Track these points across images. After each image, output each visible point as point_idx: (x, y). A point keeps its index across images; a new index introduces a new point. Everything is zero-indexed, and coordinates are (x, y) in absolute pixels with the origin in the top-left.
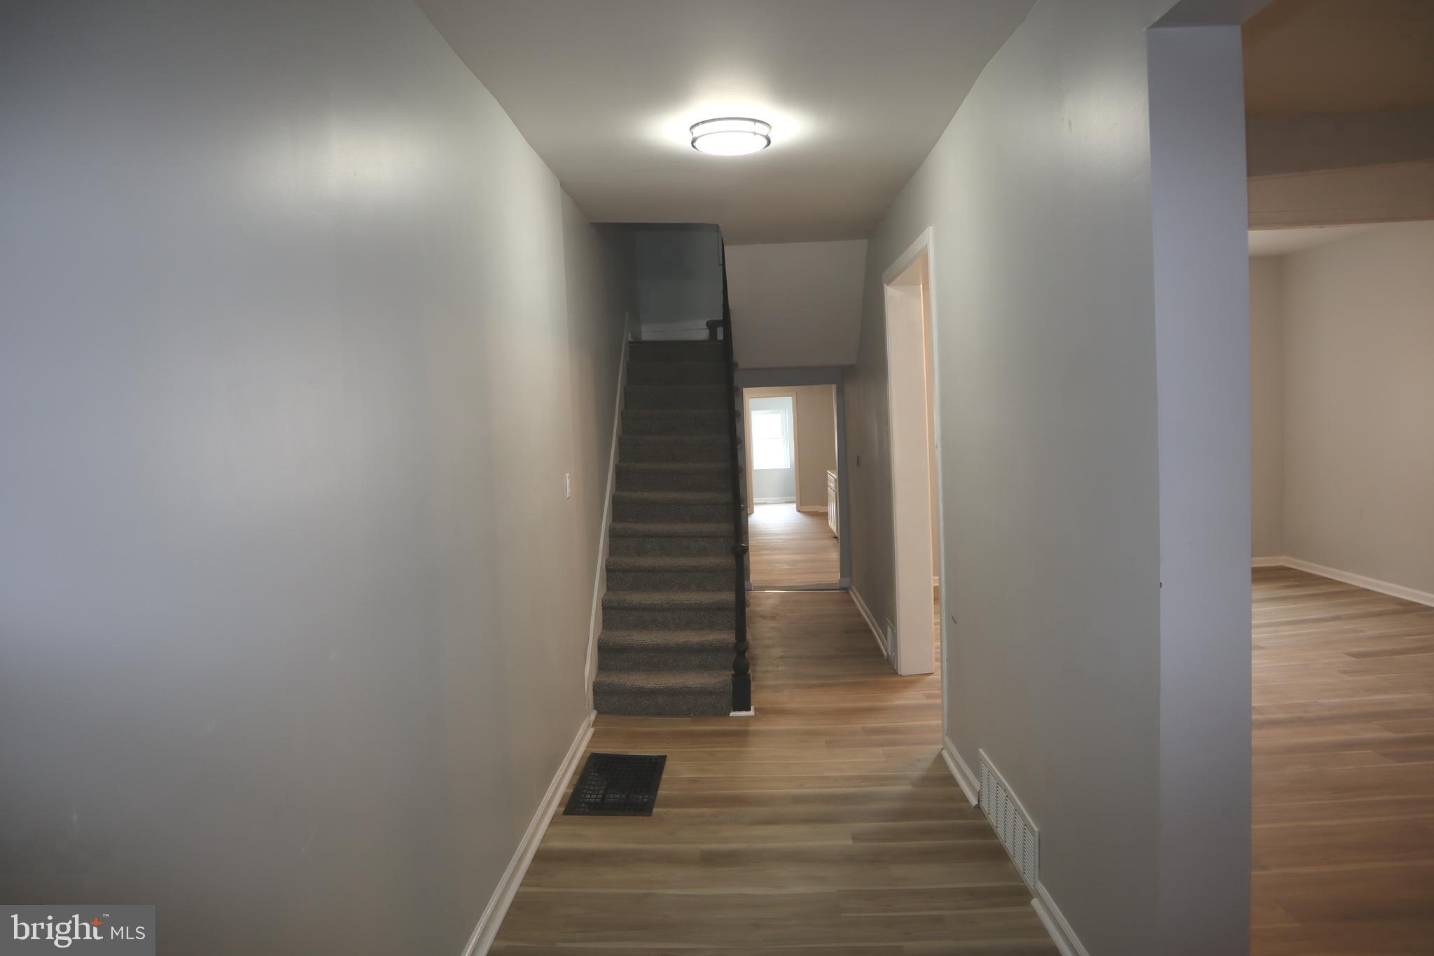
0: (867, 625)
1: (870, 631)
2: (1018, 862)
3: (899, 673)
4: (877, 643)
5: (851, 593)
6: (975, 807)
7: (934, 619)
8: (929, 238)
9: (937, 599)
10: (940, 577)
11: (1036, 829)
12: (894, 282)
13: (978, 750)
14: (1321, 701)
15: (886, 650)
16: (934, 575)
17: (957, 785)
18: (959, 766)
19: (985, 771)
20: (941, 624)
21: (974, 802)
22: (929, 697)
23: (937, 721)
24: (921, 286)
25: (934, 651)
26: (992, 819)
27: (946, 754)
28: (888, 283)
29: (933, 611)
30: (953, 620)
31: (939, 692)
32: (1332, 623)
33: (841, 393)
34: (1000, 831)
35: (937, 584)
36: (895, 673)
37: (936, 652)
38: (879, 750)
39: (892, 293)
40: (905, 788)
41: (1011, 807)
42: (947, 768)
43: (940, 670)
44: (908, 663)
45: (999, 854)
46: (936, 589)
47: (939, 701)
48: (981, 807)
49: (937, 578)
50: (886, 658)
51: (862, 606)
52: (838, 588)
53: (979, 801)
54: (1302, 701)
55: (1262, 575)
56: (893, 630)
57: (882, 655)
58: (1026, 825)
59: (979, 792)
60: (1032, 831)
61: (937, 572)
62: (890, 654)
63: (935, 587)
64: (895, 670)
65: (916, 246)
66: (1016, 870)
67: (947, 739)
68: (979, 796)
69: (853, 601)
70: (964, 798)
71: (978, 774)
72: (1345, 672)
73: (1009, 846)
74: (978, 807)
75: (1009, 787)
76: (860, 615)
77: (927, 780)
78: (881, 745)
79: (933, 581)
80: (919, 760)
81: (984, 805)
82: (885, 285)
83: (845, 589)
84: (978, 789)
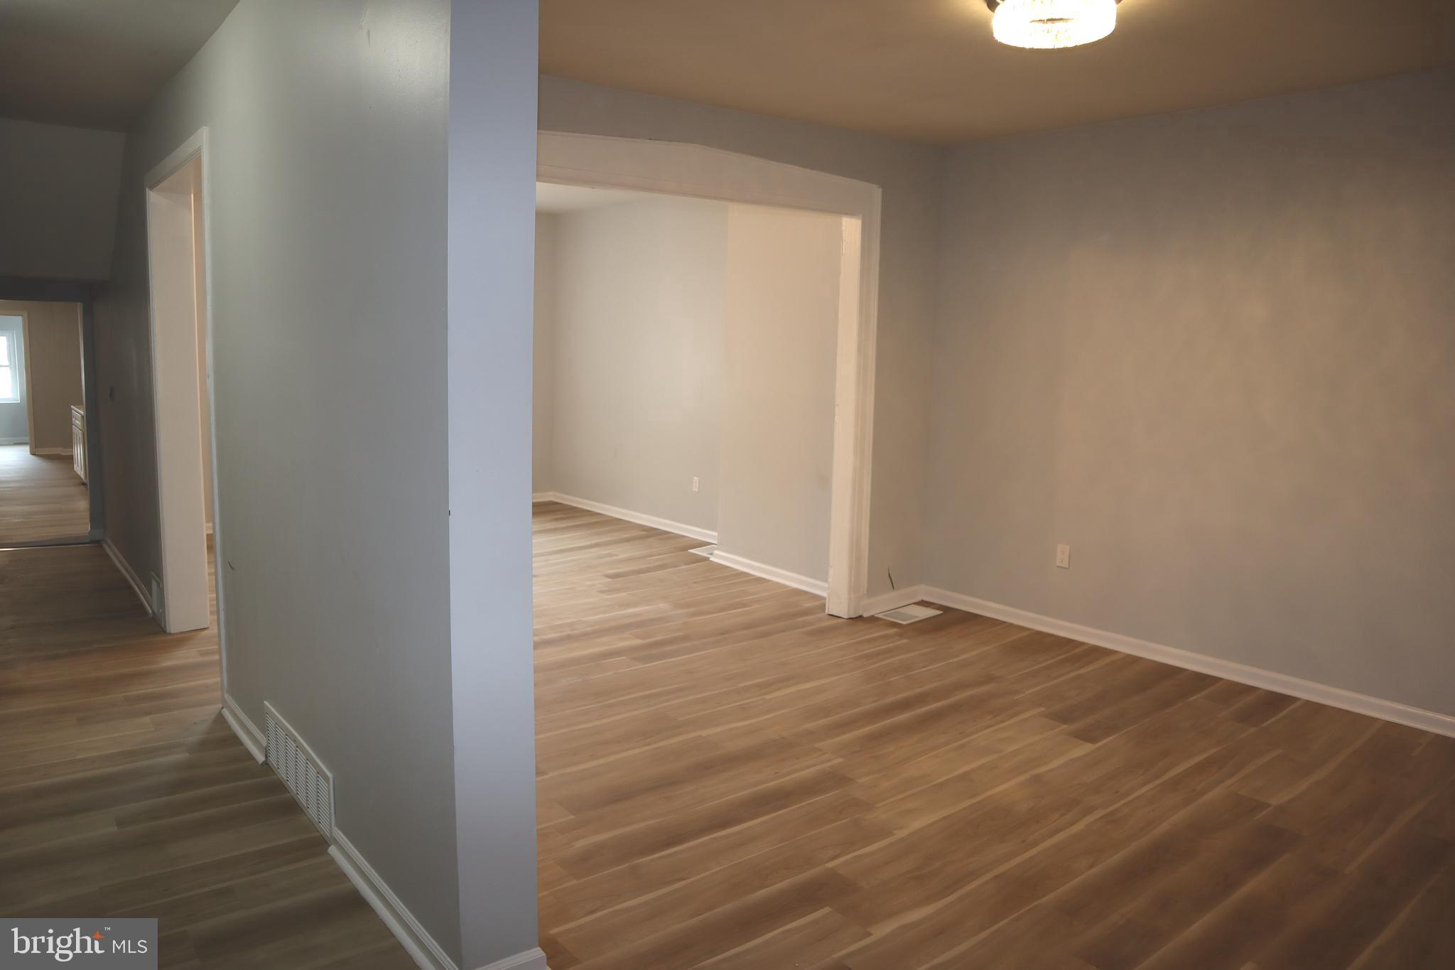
0: (125, 580)
1: (130, 588)
2: (312, 812)
3: (168, 631)
4: (139, 599)
5: (105, 546)
6: (262, 764)
7: (206, 569)
8: (203, 139)
9: (211, 548)
10: (214, 523)
11: (329, 774)
12: (156, 188)
13: (263, 703)
14: (585, 619)
15: (151, 607)
16: (207, 522)
17: (238, 742)
18: (240, 720)
19: (271, 723)
20: (216, 574)
21: (260, 758)
22: (203, 654)
23: (215, 679)
24: (192, 196)
25: (208, 603)
26: (282, 773)
27: (226, 713)
28: (151, 188)
29: (206, 561)
30: (230, 566)
31: (217, 647)
32: (592, 550)
33: (88, 314)
34: (291, 785)
35: (211, 532)
36: (163, 631)
37: (211, 605)
38: (147, 719)
39: (154, 199)
40: (179, 757)
41: (302, 757)
42: (228, 727)
43: (216, 624)
44: (177, 620)
45: (292, 808)
46: (210, 538)
47: (216, 657)
48: (269, 763)
49: (211, 524)
50: (151, 615)
51: (121, 563)
52: (88, 541)
53: (266, 757)
54: (569, 621)
55: (541, 509)
56: (158, 584)
57: (146, 613)
58: (320, 772)
59: (265, 748)
60: (326, 778)
61: (210, 518)
62: (156, 611)
63: (208, 535)
64: (163, 628)
65: (186, 149)
66: (310, 821)
67: (227, 696)
68: (266, 751)
69: (108, 555)
70: (249, 756)
71: (264, 729)
72: (602, 592)
73: (301, 798)
74: (266, 763)
75: (300, 738)
76: (118, 571)
77: (203, 745)
78: (147, 714)
79: (206, 529)
80: (195, 723)
81: (273, 760)
82: (147, 189)
83: (97, 543)
84: (264, 744)
